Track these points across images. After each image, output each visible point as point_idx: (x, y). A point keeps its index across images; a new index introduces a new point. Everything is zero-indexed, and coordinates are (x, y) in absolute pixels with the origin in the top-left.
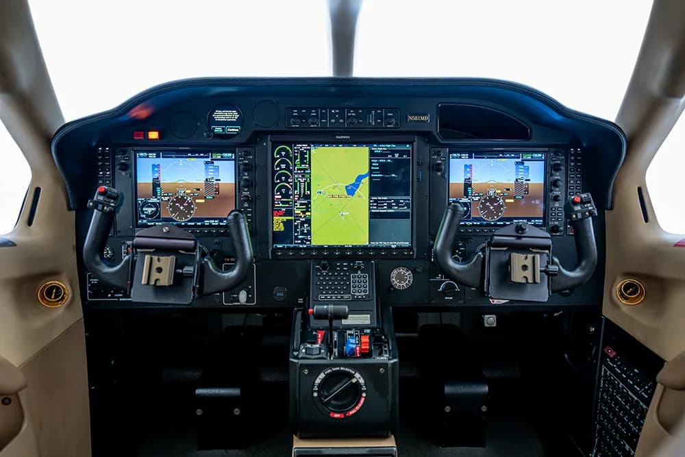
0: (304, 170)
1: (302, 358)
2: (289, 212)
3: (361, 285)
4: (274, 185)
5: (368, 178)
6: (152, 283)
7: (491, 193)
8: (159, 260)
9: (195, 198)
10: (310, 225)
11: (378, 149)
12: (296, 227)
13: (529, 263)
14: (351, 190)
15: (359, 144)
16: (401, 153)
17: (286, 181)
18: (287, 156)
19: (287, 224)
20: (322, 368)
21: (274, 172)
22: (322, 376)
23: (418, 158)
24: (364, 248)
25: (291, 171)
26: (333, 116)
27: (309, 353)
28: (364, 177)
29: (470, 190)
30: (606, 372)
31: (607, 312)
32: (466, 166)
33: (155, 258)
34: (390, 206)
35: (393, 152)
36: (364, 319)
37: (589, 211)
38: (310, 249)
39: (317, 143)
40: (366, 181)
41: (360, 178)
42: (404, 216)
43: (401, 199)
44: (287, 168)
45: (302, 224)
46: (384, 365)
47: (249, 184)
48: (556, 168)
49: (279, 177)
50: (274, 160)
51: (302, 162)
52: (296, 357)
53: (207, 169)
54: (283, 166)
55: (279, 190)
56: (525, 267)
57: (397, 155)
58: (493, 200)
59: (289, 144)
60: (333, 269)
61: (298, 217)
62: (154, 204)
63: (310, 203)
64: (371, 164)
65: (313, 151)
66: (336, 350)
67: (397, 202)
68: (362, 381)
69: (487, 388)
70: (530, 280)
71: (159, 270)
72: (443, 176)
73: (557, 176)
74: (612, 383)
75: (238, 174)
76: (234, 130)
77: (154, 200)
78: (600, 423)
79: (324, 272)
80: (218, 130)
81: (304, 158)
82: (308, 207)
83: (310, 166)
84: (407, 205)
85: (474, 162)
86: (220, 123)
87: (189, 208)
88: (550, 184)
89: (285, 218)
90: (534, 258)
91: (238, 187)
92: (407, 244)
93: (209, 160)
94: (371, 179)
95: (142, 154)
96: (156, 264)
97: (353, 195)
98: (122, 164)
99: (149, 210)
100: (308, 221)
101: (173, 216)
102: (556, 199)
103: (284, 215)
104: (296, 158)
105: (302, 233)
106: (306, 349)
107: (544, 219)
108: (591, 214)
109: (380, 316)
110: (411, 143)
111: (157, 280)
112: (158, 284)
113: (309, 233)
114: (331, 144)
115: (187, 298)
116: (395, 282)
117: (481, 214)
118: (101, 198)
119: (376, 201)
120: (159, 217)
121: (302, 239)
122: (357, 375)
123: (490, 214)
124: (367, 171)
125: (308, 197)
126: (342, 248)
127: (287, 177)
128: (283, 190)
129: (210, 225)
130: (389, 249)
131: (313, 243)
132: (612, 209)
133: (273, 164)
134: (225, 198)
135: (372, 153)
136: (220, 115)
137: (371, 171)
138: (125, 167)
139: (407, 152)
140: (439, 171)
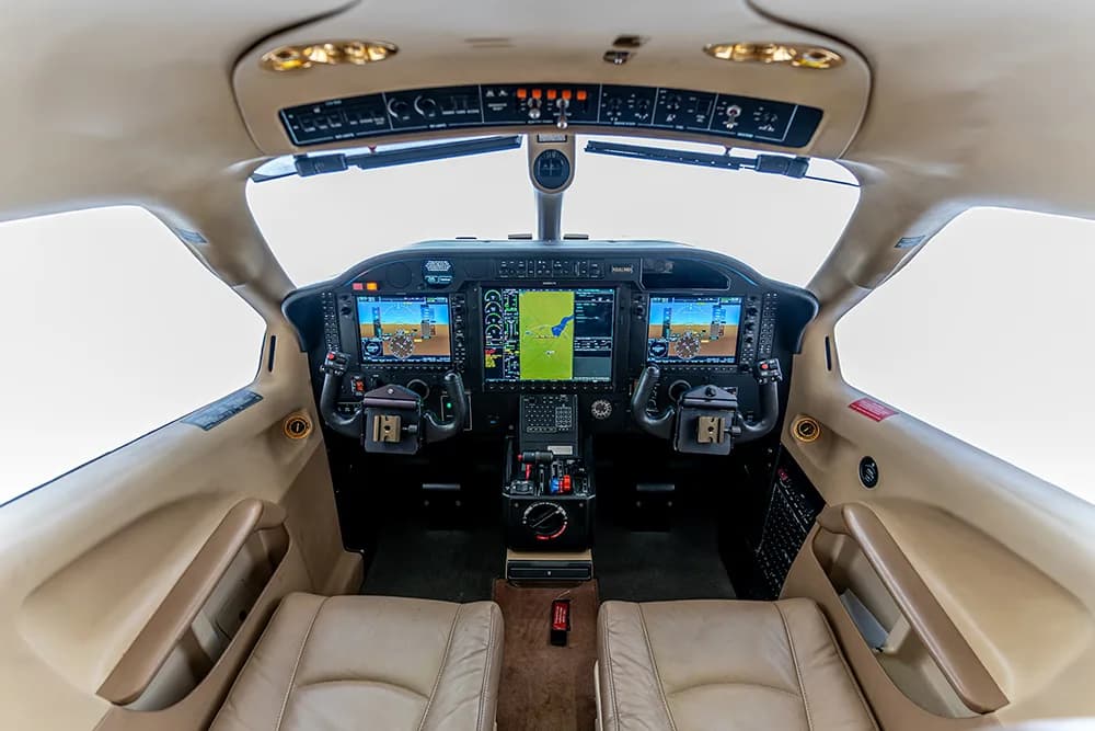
0: (513, 312)
1: (514, 494)
2: (499, 351)
3: (565, 418)
4: (485, 326)
5: (572, 320)
6: (382, 439)
7: (688, 334)
8: (387, 419)
9: (413, 337)
10: (518, 362)
11: (583, 293)
12: (506, 363)
13: (714, 425)
14: (557, 331)
15: (566, 288)
16: (604, 297)
17: (496, 323)
18: (497, 300)
19: (498, 361)
20: (530, 502)
21: (485, 315)
22: (530, 508)
23: (620, 302)
24: (568, 383)
25: (500, 314)
26: (540, 267)
27: (519, 488)
28: (569, 319)
29: (668, 331)
30: (777, 490)
31: (784, 440)
32: (666, 310)
33: (383, 417)
34: (592, 346)
35: (596, 297)
36: (567, 450)
37: (775, 377)
38: (519, 383)
39: (524, 288)
40: (570, 323)
41: (565, 321)
42: (606, 354)
43: (604, 339)
44: (497, 311)
45: (512, 361)
46: (584, 501)
47: (462, 327)
48: (752, 312)
49: (490, 319)
50: (484, 303)
51: (511, 306)
52: (508, 492)
53: (423, 312)
54: (493, 309)
55: (490, 331)
56: (711, 429)
57: (600, 299)
58: (689, 341)
59: (498, 289)
60: (539, 402)
61: (507, 355)
62: (377, 343)
63: (518, 342)
64: (575, 306)
65: (521, 295)
66: (542, 485)
67: (599, 342)
68: (564, 513)
69: (673, 487)
70: (715, 441)
71: (388, 428)
72: (643, 320)
73: (752, 320)
74: (781, 501)
75: (452, 317)
76: (446, 279)
77: (377, 340)
78: (768, 529)
79: (532, 405)
80: (431, 279)
81: (513, 301)
82: (516, 347)
83: (518, 308)
84: (609, 345)
85: (675, 305)
86: (433, 273)
87: (408, 346)
88: (744, 327)
89: (495, 357)
90: (719, 420)
91: (453, 330)
92: (608, 379)
93: (424, 303)
94: (575, 320)
95: (362, 298)
96: (384, 423)
97: (558, 335)
98: (344, 309)
99: (373, 349)
100: (517, 359)
101: (394, 354)
102: (749, 340)
103: (495, 353)
104: (505, 301)
105: (512, 369)
106: (517, 485)
107: (735, 357)
108: (776, 379)
109: (581, 447)
110: (615, 288)
111: (386, 437)
112: (388, 440)
113: (518, 369)
114: (537, 288)
115: (412, 449)
116: (596, 412)
117: (677, 353)
118: (331, 363)
119: (579, 341)
120: (382, 354)
121: (512, 375)
122: (560, 508)
123: (686, 353)
124: (572, 313)
125: (517, 337)
126: (548, 383)
127: (497, 319)
128: (494, 331)
129: (428, 362)
130: (590, 383)
131: (522, 378)
132: (800, 353)
133: (484, 307)
134: (441, 338)
135: (577, 298)
136: (432, 266)
137: (576, 314)
138: (347, 311)
139: (610, 296)
140: (638, 316)
